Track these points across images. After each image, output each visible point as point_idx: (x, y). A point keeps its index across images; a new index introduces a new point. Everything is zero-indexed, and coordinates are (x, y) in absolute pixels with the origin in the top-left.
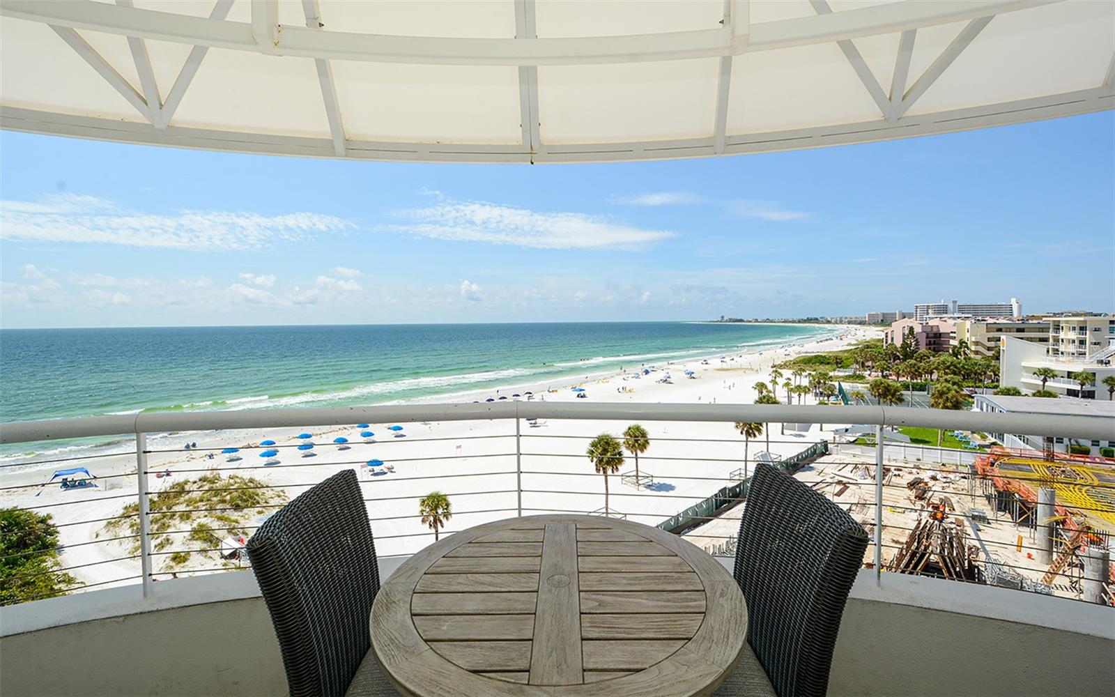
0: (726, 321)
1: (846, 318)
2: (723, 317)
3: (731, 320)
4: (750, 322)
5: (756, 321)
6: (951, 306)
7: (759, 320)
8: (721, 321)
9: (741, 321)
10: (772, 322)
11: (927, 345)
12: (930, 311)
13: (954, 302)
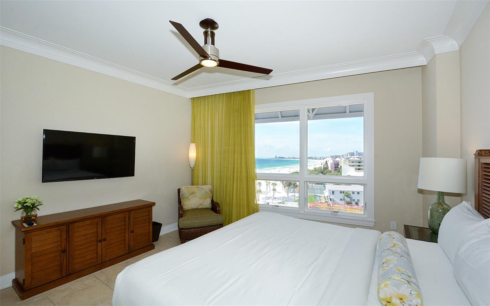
0: (278, 158)
1: (323, 157)
2: (276, 156)
3: (279, 158)
4: (287, 158)
5: (289, 158)
6: (355, 153)
7: (291, 158)
8: (275, 158)
9: (283, 158)
10: (295, 158)
11: (334, 168)
12: (348, 155)
13: (357, 152)
